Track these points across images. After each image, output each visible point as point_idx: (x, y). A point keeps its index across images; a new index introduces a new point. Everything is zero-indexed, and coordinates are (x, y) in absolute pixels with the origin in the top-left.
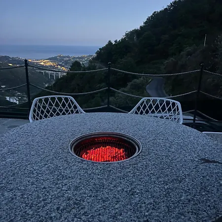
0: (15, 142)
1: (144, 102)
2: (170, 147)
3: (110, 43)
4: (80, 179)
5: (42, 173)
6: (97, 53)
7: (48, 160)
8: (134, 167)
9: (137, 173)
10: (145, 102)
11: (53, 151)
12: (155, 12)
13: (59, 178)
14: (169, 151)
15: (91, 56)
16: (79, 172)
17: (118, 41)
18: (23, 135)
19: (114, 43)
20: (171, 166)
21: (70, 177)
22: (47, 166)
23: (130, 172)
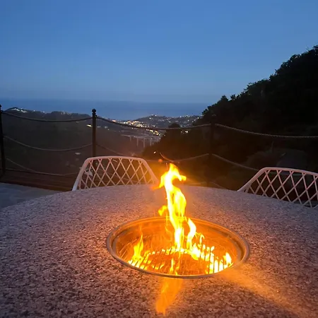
0: (25, 220)
1: (264, 174)
2: (309, 259)
3: (224, 98)
4: (104, 303)
5: (38, 281)
6: (204, 113)
7: (61, 257)
8: (225, 293)
9: (228, 308)
10: (267, 176)
11: (79, 242)
12: (294, 56)
13: (64, 294)
14: (305, 267)
15: (197, 117)
16: (107, 289)
17: (236, 96)
18: (43, 209)
19: (230, 99)
20: (310, 302)
21: (85, 298)
22: (54, 267)
23: (212, 302)
